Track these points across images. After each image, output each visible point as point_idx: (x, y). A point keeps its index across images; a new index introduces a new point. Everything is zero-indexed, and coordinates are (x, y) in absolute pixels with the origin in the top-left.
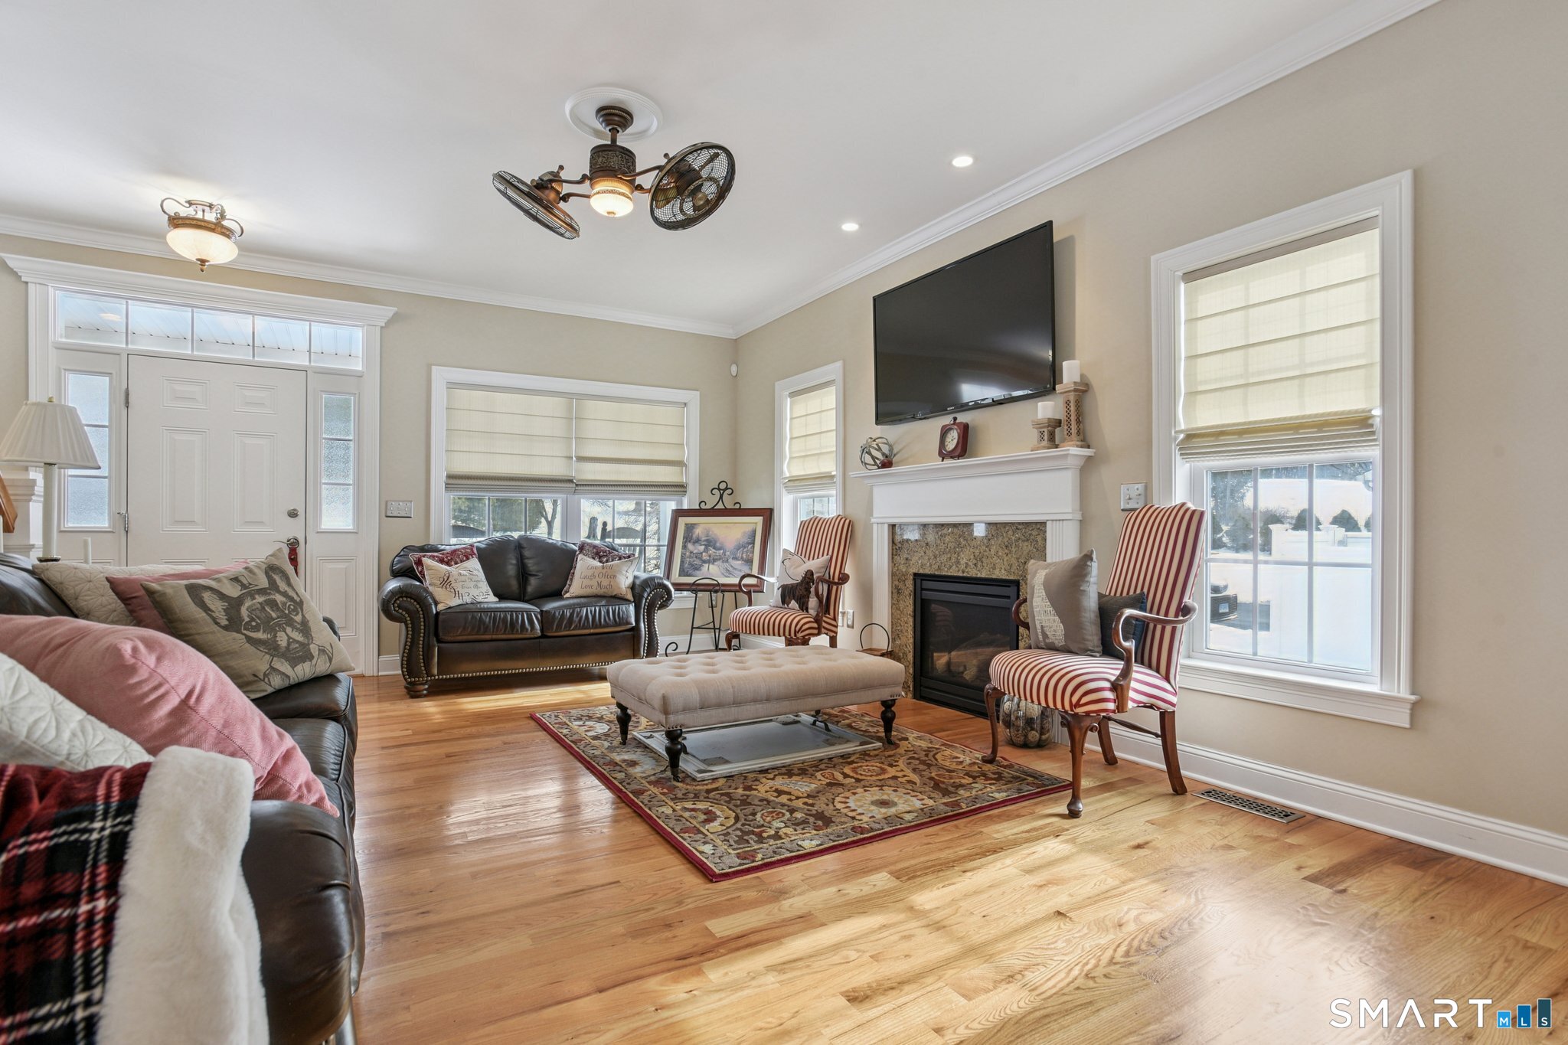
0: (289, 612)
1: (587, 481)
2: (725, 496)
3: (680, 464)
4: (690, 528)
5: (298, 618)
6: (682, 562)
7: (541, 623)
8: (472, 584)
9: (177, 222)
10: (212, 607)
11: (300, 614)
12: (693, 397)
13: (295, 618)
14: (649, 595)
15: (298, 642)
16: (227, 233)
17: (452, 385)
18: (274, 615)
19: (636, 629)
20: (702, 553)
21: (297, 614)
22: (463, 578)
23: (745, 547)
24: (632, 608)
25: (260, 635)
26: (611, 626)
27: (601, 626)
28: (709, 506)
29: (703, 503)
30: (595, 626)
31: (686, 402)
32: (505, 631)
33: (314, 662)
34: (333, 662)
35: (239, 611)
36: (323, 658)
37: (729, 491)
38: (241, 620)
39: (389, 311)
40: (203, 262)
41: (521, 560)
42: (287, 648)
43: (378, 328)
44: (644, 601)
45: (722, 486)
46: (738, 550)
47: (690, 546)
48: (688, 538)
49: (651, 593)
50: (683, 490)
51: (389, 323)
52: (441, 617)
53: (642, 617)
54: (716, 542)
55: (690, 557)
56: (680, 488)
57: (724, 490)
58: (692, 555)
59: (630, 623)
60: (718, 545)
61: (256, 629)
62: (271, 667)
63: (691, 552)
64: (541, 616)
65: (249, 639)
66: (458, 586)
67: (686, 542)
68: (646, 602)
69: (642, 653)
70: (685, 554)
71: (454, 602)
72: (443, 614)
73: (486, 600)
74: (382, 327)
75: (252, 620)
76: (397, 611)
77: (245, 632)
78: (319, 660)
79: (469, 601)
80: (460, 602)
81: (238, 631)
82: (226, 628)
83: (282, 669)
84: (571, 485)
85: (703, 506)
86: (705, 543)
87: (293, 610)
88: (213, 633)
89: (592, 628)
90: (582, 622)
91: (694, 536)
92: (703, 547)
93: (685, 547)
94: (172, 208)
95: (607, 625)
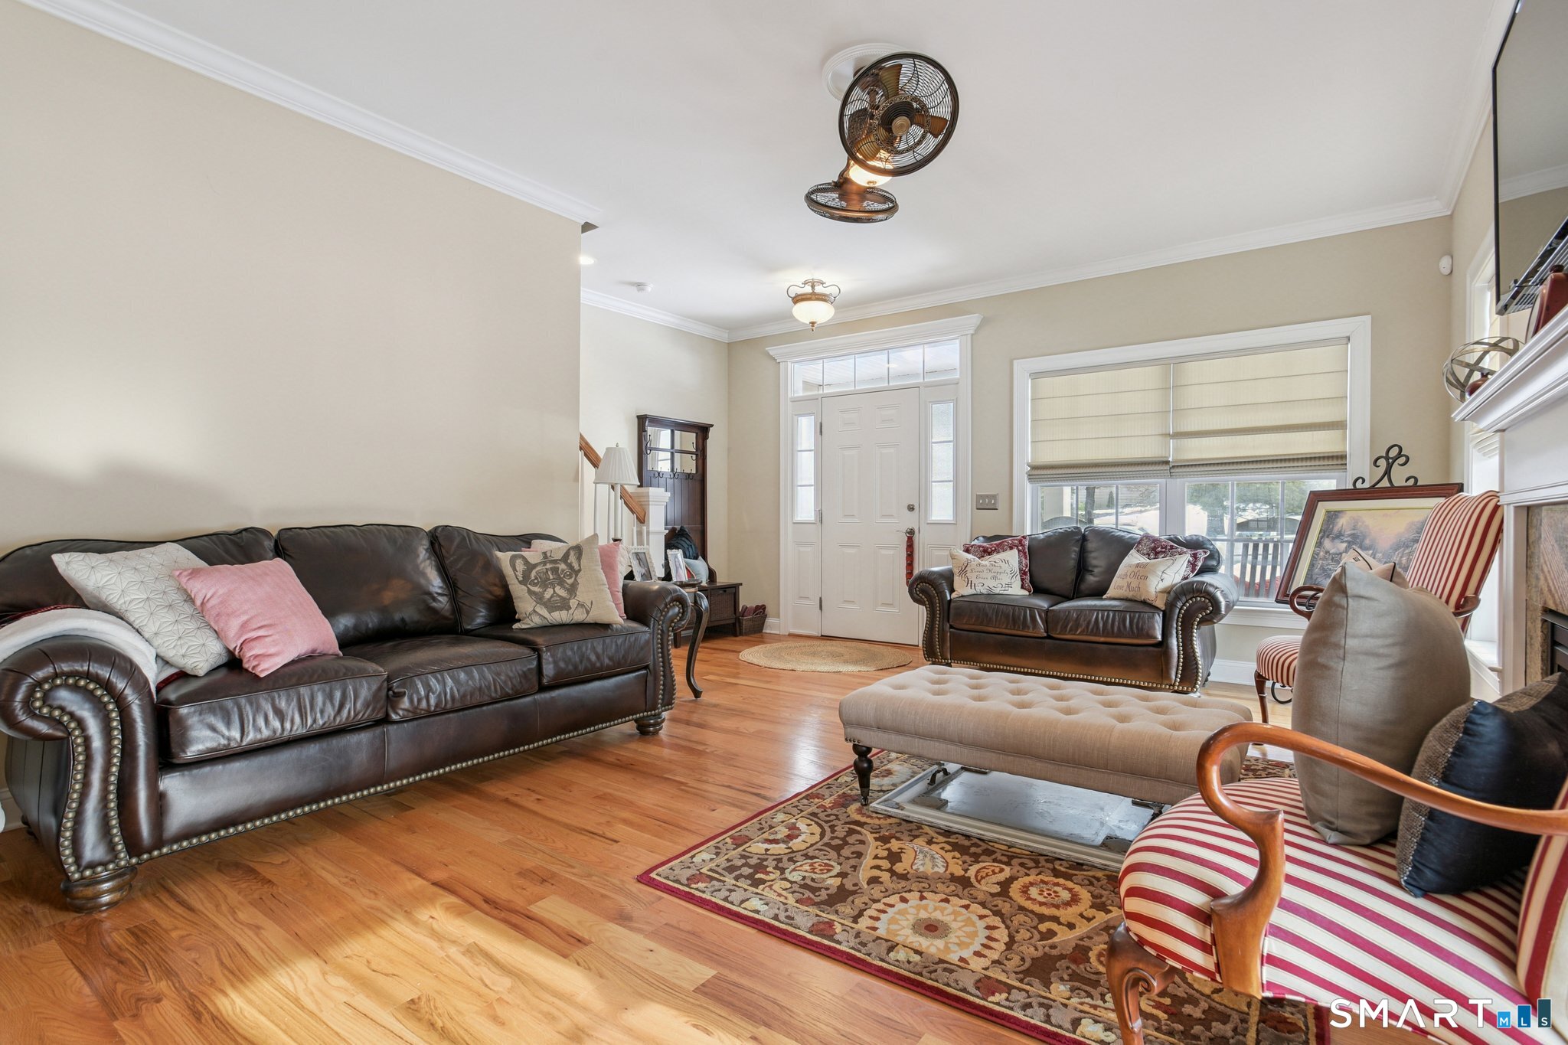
0: (564, 576)
1: (1188, 460)
2: (1395, 467)
3: (1340, 425)
4: (1332, 516)
5: (570, 581)
6: (1312, 566)
7: (1046, 622)
8: (990, 575)
9: (798, 299)
10: (518, 569)
11: (573, 579)
12: (1360, 327)
13: (568, 581)
14: (1184, 605)
15: (560, 596)
16: (822, 298)
17: (1036, 376)
18: (551, 577)
19: (1163, 644)
20: (1341, 554)
21: (571, 578)
22: (980, 569)
23: (1407, 547)
24: (1158, 619)
25: (536, 589)
26: (1126, 637)
27: (1113, 635)
28: (1367, 485)
29: (1361, 480)
30: (1106, 633)
31: (1348, 335)
32: (1007, 625)
33: (571, 611)
34: (591, 614)
35: (530, 572)
36: (581, 610)
37: (1402, 460)
38: (529, 577)
39: (974, 319)
40: (813, 323)
41: (1083, 554)
42: (549, 599)
43: (969, 336)
44: (1178, 610)
45: (1394, 453)
46: (1396, 550)
47: (1327, 543)
48: (1325, 533)
49: (1187, 601)
50: (1340, 462)
51: (978, 329)
52: (952, 604)
53: (1174, 632)
54: (1364, 537)
55: (1324, 558)
56: (1338, 460)
57: (1395, 459)
58: (1327, 556)
59: (1155, 638)
60: (1367, 542)
61: (535, 585)
62: (534, 610)
63: (1327, 552)
64: (1047, 615)
65: (530, 592)
66: (972, 576)
67: (1322, 537)
68: (1179, 613)
69: (1174, 677)
70: (1318, 554)
71: (967, 591)
72: (956, 602)
73: (1005, 592)
74: (972, 335)
75: (536, 578)
76: (918, 595)
77: (529, 586)
78: (576, 611)
79: (985, 592)
80: (973, 591)
81: (526, 585)
82: (520, 582)
83: (541, 612)
84: (1167, 467)
85: (1359, 485)
86: (1349, 539)
87: (568, 575)
88: (514, 584)
89: (1103, 636)
90: (1091, 627)
91: (1336, 529)
92: (1345, 545)
93: (1319, 544)
94: (793, 292)
95: (1120, 635)
